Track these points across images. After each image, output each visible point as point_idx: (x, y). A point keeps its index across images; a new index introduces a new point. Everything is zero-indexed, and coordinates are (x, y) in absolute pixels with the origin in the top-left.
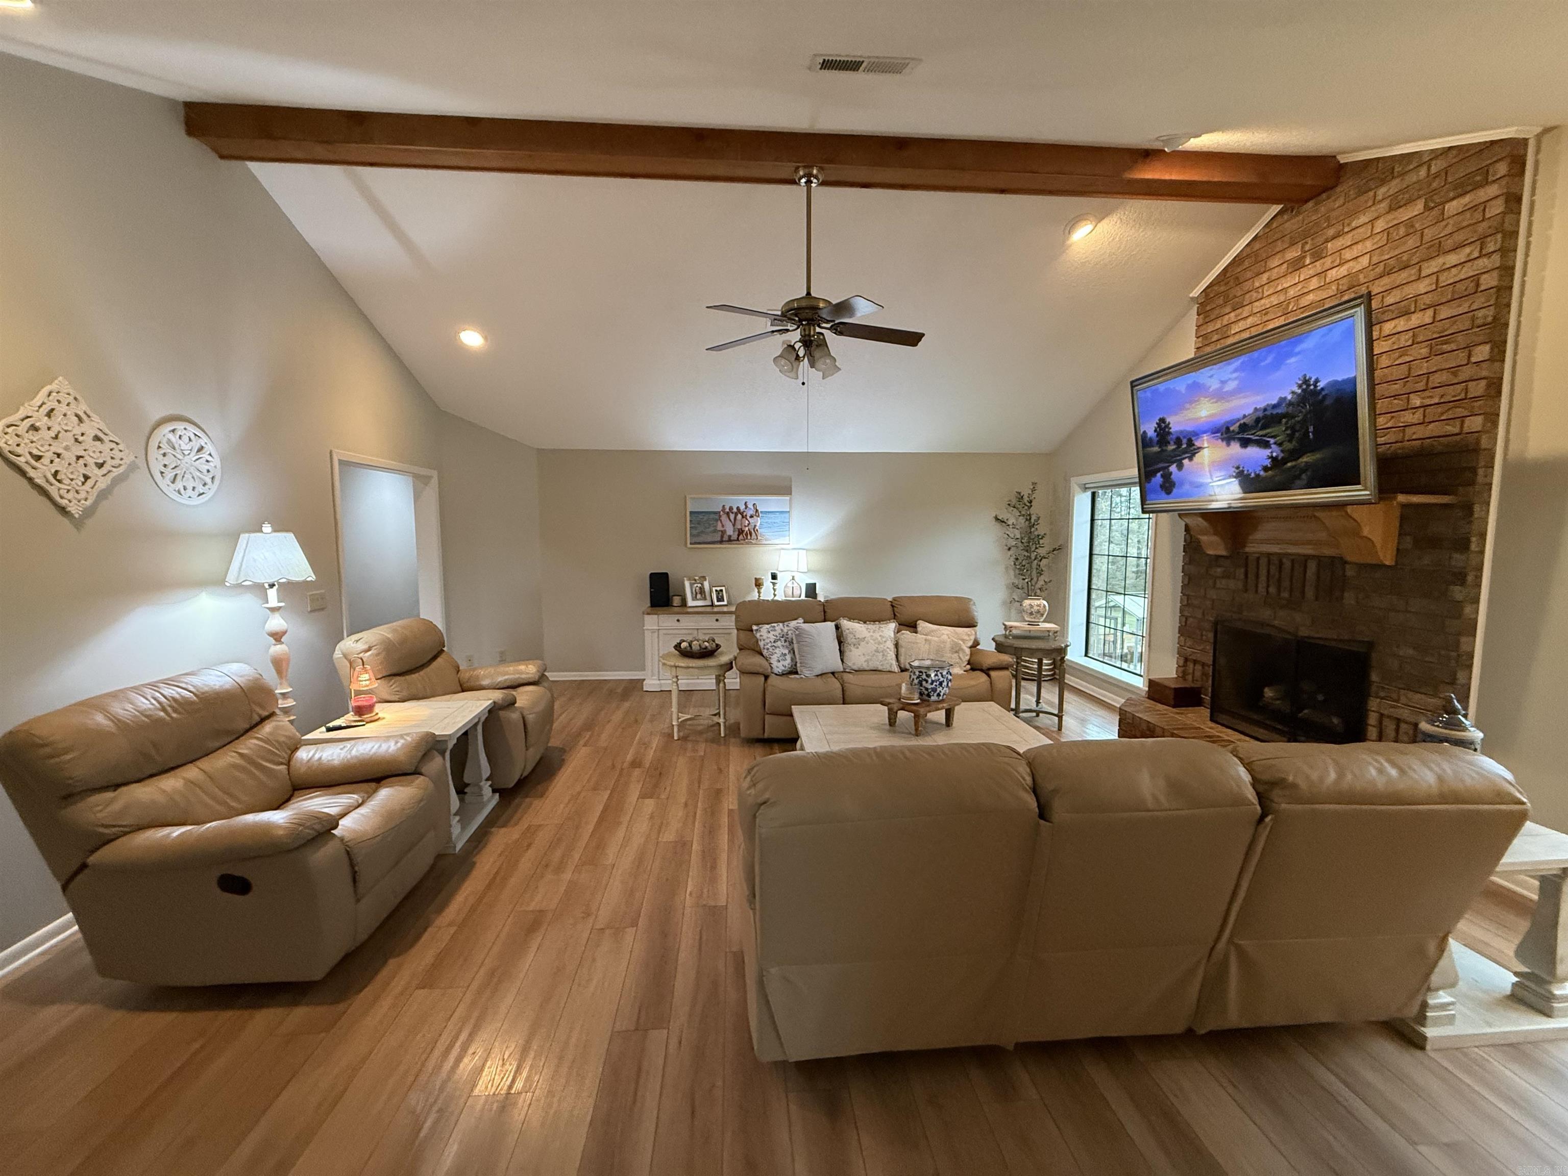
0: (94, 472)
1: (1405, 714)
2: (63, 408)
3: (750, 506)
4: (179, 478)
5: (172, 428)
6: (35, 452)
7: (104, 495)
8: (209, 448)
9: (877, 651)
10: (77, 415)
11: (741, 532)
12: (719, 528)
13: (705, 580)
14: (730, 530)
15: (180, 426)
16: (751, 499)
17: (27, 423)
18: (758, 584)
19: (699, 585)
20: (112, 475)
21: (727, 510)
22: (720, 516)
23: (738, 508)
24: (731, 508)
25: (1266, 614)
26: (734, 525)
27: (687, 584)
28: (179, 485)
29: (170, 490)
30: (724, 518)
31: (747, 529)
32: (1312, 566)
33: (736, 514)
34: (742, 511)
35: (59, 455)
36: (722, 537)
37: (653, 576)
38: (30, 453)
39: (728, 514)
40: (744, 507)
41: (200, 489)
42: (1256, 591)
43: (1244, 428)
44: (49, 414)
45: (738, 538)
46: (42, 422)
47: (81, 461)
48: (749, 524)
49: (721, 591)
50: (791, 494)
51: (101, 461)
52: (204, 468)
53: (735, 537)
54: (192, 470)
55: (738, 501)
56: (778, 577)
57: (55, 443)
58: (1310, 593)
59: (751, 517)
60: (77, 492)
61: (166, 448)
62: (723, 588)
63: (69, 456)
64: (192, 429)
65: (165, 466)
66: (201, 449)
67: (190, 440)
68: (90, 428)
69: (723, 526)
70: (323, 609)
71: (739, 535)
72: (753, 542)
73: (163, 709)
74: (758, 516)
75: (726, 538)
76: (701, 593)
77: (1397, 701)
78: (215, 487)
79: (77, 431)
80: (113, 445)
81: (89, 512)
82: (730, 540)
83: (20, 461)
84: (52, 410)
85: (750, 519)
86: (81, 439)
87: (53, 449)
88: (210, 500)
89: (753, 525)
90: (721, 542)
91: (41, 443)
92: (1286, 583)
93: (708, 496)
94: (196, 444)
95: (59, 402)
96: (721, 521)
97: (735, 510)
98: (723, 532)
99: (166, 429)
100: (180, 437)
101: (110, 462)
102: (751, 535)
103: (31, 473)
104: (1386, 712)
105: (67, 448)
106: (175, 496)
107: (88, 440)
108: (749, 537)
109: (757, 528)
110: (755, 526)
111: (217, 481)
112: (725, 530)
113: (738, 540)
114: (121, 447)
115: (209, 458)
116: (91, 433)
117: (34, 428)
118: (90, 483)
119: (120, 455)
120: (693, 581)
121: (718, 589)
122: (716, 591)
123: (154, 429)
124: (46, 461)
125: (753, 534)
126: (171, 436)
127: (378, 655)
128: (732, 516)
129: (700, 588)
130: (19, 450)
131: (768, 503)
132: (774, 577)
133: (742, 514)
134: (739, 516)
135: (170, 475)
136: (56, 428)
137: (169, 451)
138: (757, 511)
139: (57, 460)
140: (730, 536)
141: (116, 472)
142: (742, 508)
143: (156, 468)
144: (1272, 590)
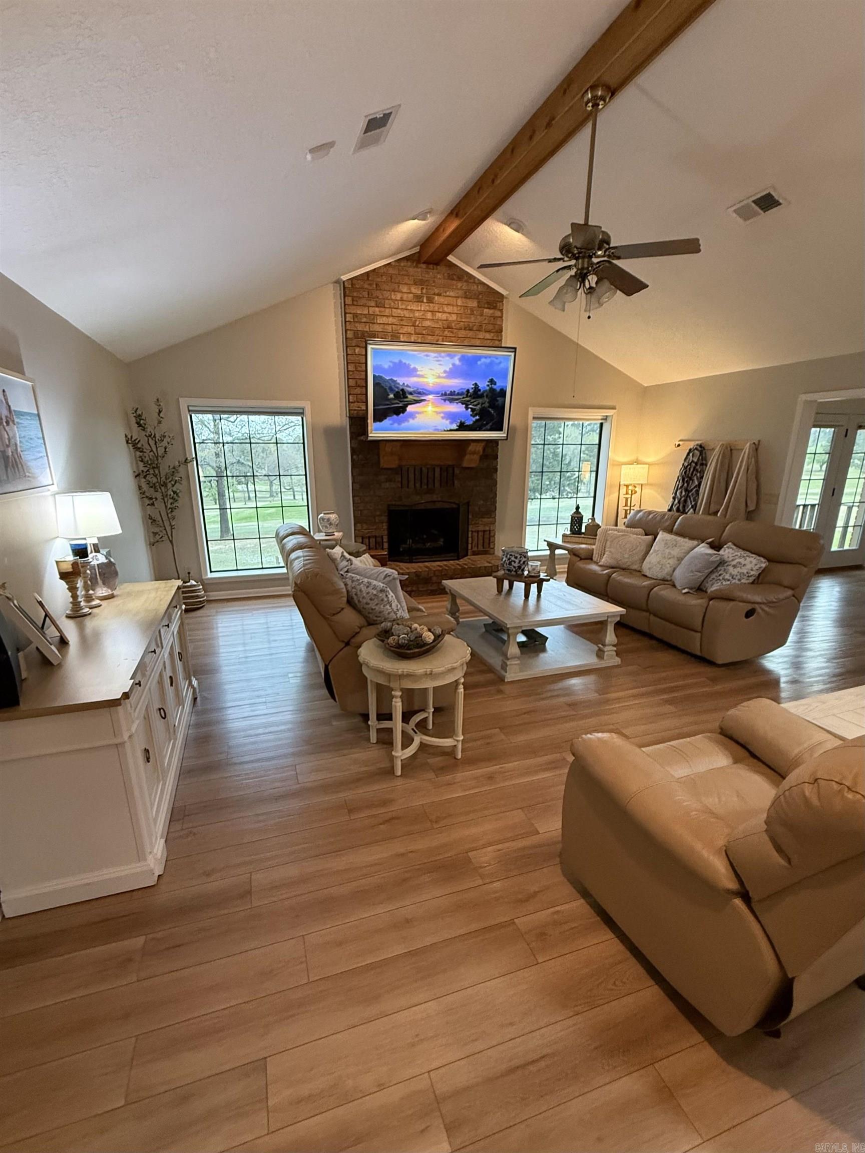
1: (481, 528)
25: (417, 499)
31: (10, 451)
32: (437, 470)
42: (408, 487)
43: (452, 393)
58: (437, 484)
59: (7, 422)
74: (13, 422)
77: (478, 524)
92: (425, 481)
104: (473, 530)
125: (19, 465)
138: (10, 408)
144: (418, 485)
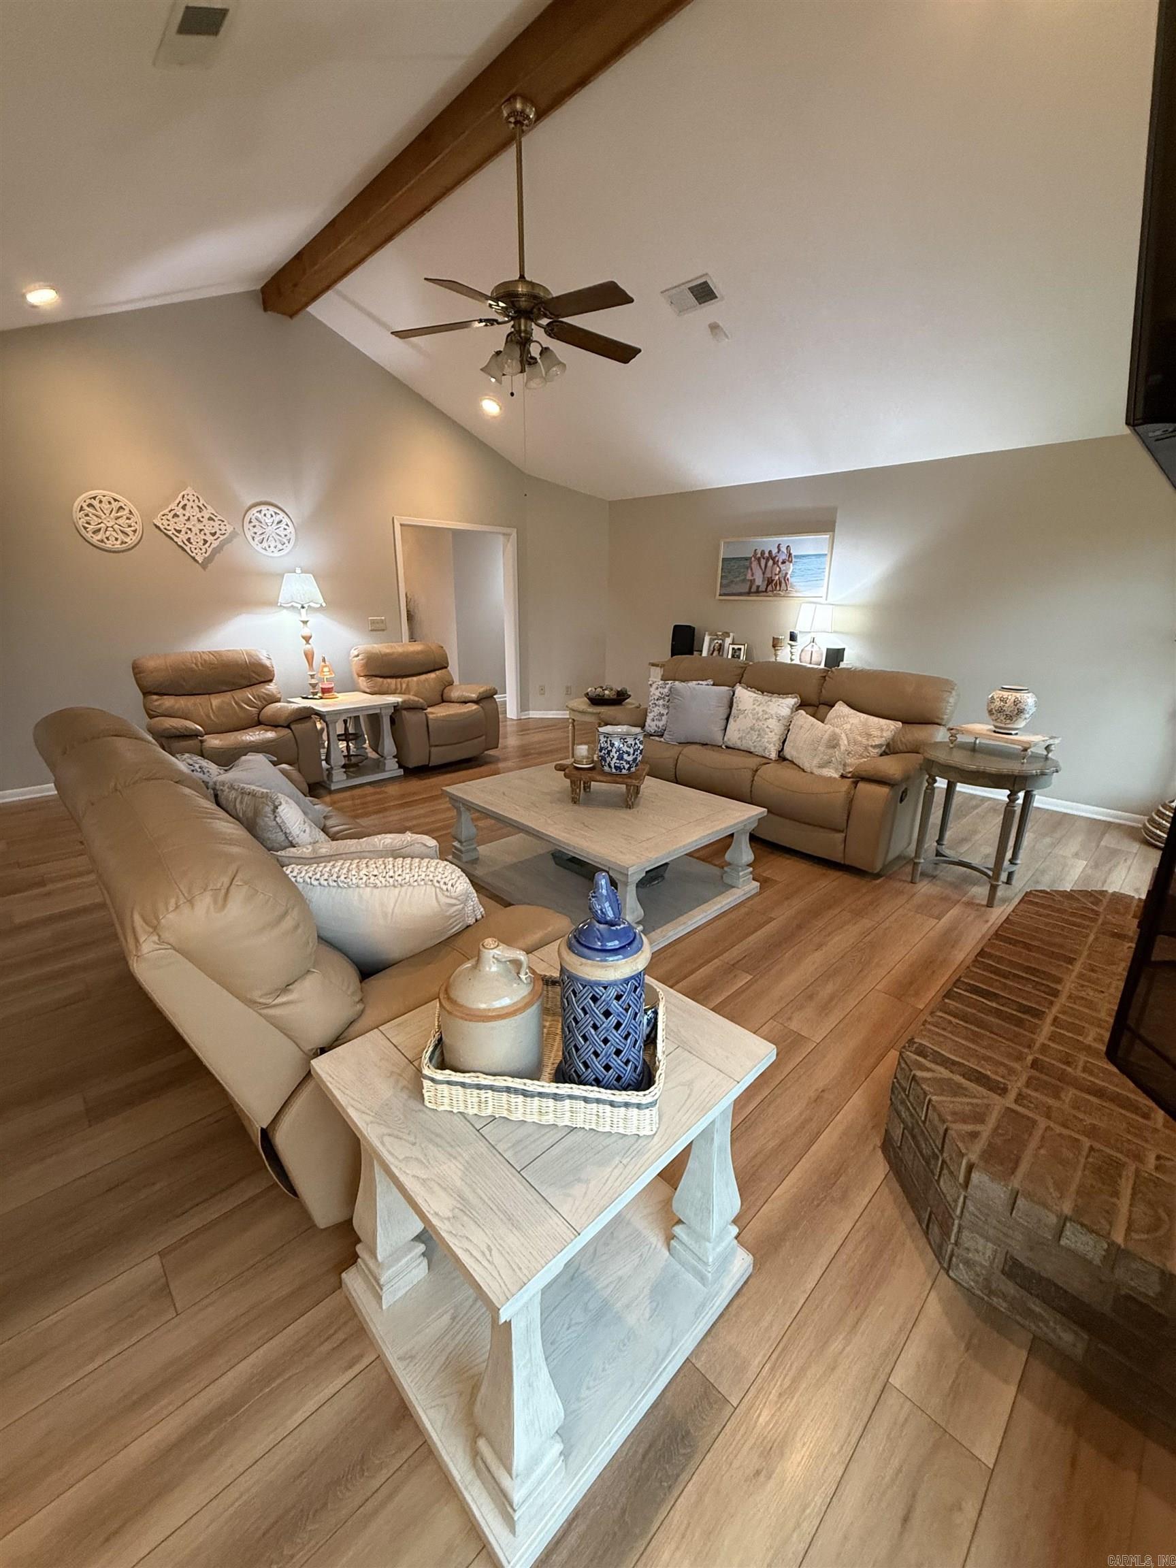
0: (210, 538)
2: (191, 503)
3: (784, 549)
4: (265, 540)
5: (259, 509)
6: (178, 528)
7: (216, 551)
8: (286, 520)
9: (752, 729)
10: (198, 507)
11: (770, 581)
12: (749, 577)
13: (729, 636)
14: (759, 581)
15: (264, 508)
16: (785, 540)
17: (173, 513)
18: (776, 644)
19: (720, 642)
20: (219, 540)
21: (759, 555)
22: (751, 563)
23: (770, 552)
24: (763, 553)
26: (764, 573)
27: (707, 639)
28: (265, 544)
29: (259, 548)
30: (755, 564)
31: (777, 577)
33: (767, 560)
34: (774, 555)
35: (190, 529)
36: (750, 588)
37: (677, 628)
38: (175, 529)
39: (759, 560)
40: (777, 550)
41: (280, 547)
44: (184, 507)
45: (766, 589)
46: (180, 512)
47: (202, 533)
48: (779, 572)
49: (740, 649)
50: (833, 531)
51: (213, 531)
52: (282, 533)
53: (763, 588)
54: (273, 535)
55: (769, 543)
56: (799, 638)
57: (187, 523)
59: (783, 562)
60: (201, 549)
61: (255, 522)
62: (742, 647)
63: (195, 530)
64: (272, 509)
65: (255, 533)
66: (280, 522)
67: (272, 516)
68: (206, 514)
69: (752, 575)
70: (383, 630)
71: (767, 586)
72: (782, 593)
73: (196, 664)
74: (791, 562)
75: (754, 589)
76: (719, 650)
78: (290, 546)
79: (199, 515)
80: (220, 522)
81: (208, 560)
82: (758, 592)
83: (169, 533)
84: (186, 505)
85: (781, 566)
86: (202, 519)
87: (186, 526)
88: (288, 553)
89: (784, 572)
90: (749, 593)
91: (180, 523)
93: (741, 539)
94: (277, 519)
95: (188, 500)
96: (752, 569)
97: (767, 555)
98: (752, 582)
99: (254, 510)
100: (265, 515)
101: (219, 532)
102: (780, 586)
103: (175, 539)
105: (194, 525)
106: (263, 552)
107: (205, 521)
108: (778, 588)
109: (788, 576)
110: (787, 574)
111: (292, 542)
112: (754, 580)
113: (766, 591)
114: (225, 523)
115: (286, 527)
116: (207, 516)
117: (176, 516)
118: (208, 544)
119: (224, 528)
120: (714, 636)
121: (736, 647)
122: (733, 649)
123: (247, 511)
124: (183, 533)
125: (783, 585)
126: (258, 514)
127: (362, 659)
128: (763, 562)
129: (720, 645)
130: (168, 528)
131: (805, 545)
132: (793, 637)
133: (773, 559)
134: (771, 562)
135: (258, 538)
136: (187, 515)
137: (257, 523)
138: (790, 554)
139: (189, 532)
140: (758, 587)
141: (222, 538)
142: (775, 551)
143: (249, 535)
